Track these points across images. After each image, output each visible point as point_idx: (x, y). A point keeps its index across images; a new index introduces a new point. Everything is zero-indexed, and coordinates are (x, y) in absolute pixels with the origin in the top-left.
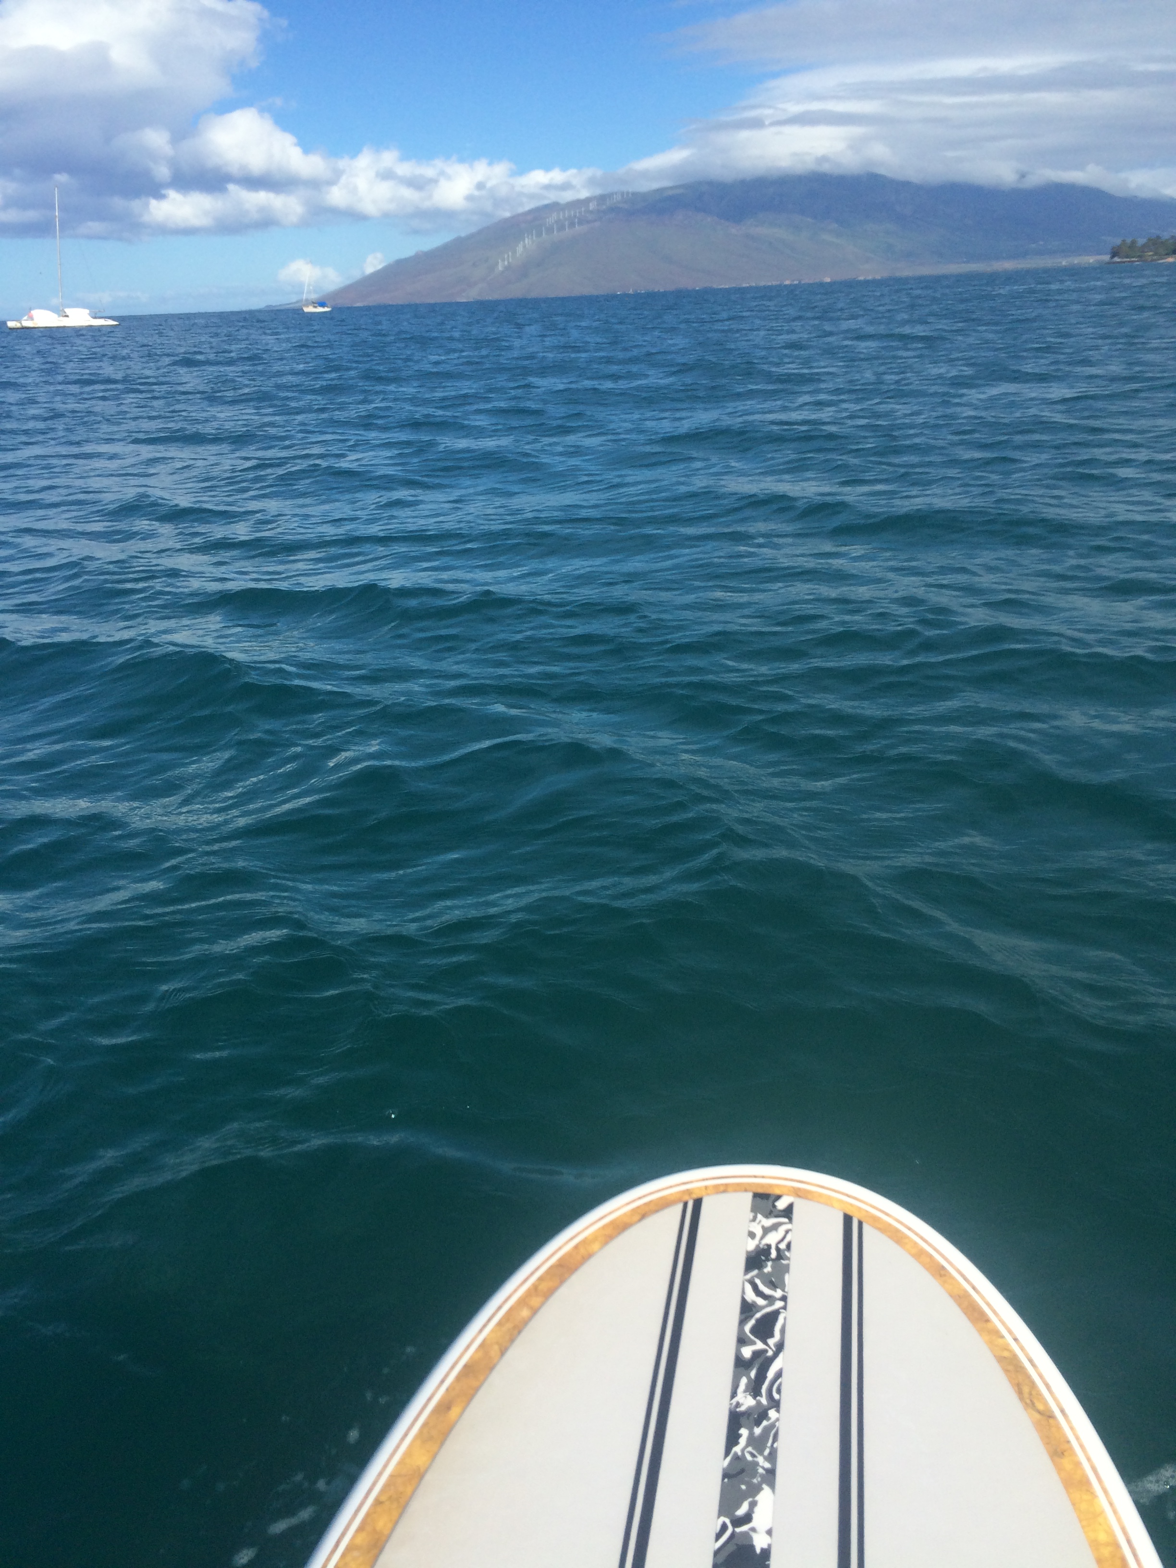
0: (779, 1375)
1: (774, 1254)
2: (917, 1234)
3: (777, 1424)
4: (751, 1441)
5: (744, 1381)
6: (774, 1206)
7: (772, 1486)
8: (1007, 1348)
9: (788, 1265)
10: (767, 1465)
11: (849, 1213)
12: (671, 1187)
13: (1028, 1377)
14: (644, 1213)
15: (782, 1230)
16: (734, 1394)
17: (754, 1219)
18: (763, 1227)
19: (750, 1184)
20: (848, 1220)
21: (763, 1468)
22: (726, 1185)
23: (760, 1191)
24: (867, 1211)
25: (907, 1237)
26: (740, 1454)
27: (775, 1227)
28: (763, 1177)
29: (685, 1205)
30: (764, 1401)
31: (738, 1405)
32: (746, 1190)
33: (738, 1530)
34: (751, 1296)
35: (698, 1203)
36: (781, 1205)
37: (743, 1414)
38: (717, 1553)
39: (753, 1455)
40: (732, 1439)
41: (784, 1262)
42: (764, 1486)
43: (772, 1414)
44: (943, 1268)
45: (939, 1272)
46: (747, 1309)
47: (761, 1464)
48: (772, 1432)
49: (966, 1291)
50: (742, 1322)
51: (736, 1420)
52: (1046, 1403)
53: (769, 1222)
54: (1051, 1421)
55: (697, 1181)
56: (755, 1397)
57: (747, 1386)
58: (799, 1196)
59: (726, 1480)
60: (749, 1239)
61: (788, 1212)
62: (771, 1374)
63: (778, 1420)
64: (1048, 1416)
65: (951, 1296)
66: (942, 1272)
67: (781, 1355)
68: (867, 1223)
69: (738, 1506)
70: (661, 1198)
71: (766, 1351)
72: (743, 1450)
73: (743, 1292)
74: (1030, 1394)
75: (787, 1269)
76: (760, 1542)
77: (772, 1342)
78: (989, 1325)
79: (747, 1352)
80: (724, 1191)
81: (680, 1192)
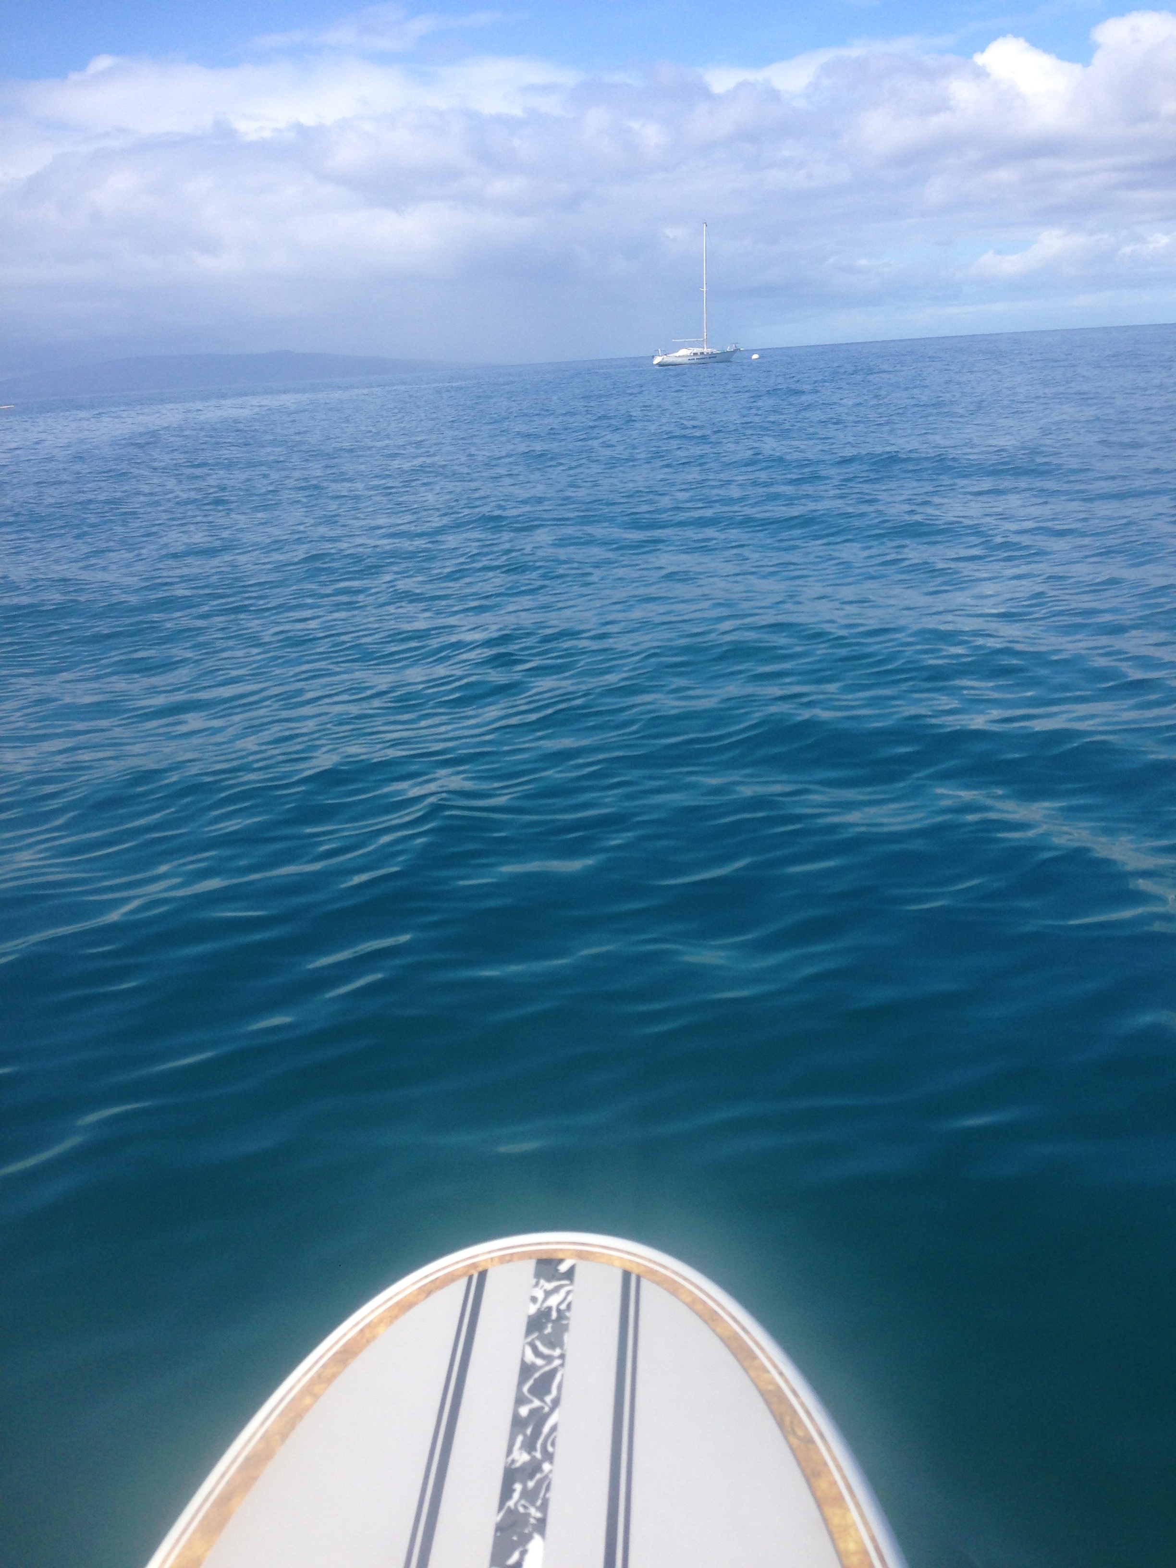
0: (554, 1429)
1: (554, 1315)
2: (692, 1283)
3: (550, 1476)
4: (525, 1494)
5: (520, 1439)
6: (557, 1270)
7: (542, 1533)
8: (772, 1382)
9: (567, 1325)
10: (539, 1515)
11: (629, 1269)
12: (455, 1264)
13: (790, 1406)
14: (427, 1291)
15: (563, 1293)
16: (510, 1451)
17: (537, 1284)
18: (545, 1291)
19: (535, 1252)
20: (627, 1275)
21: (535, 1518)
22: (512, 1255)
23: (544, 1257)
24: (645, 1266)
25: (683, 1287)
26: (513, 1507)
27: (556, 1290)
28: (547, 1244)
29: (471, 1278)
30: (538, 1455)
31: (513, 1461)
32: (531, 1258)
34: (530, 1357)
35: (483, 1275)
36: (563, 1268)
37: (516, 1469)
39: (525, 1507)
40: (506, 1493)
41: (564, 1322)
42: (535, 1535)
43: (546, 1467)
44: (716, 1312)
45: (711, 1317)
46: (526, 1370)
47: (533, 1515)
48: (545, 1483)
49: (735, 1333)
50: (521, 1383)
51: (511, 1476)
52: (806, 1429)
53: (549, 1286)
54: (811, 1447)
55: (484, 1253)
56: (529, 1453)
57: (523, 1443)
58: (581, 1258)
59: (498, 1534)
60: (531, 1304)
61: (570, 1274)
62: (546, 1429)
63: (551, 1471)
64: (809, 1442)
65: (719, 1337)
66: (714, 1317)
67: (557, 1410)
68: (645, 1277)
69: (510, 1555)
70: (446, 1275)
71: (542, 1408)
72: (516, 1504)
73: (523, 1355)
74: (792, 1422)
75: (566, 1328)
77: (548, 1399)
78: (756, 1362)
79: (524, 1411)
80: (509, 1261)
81: (465, 1267)
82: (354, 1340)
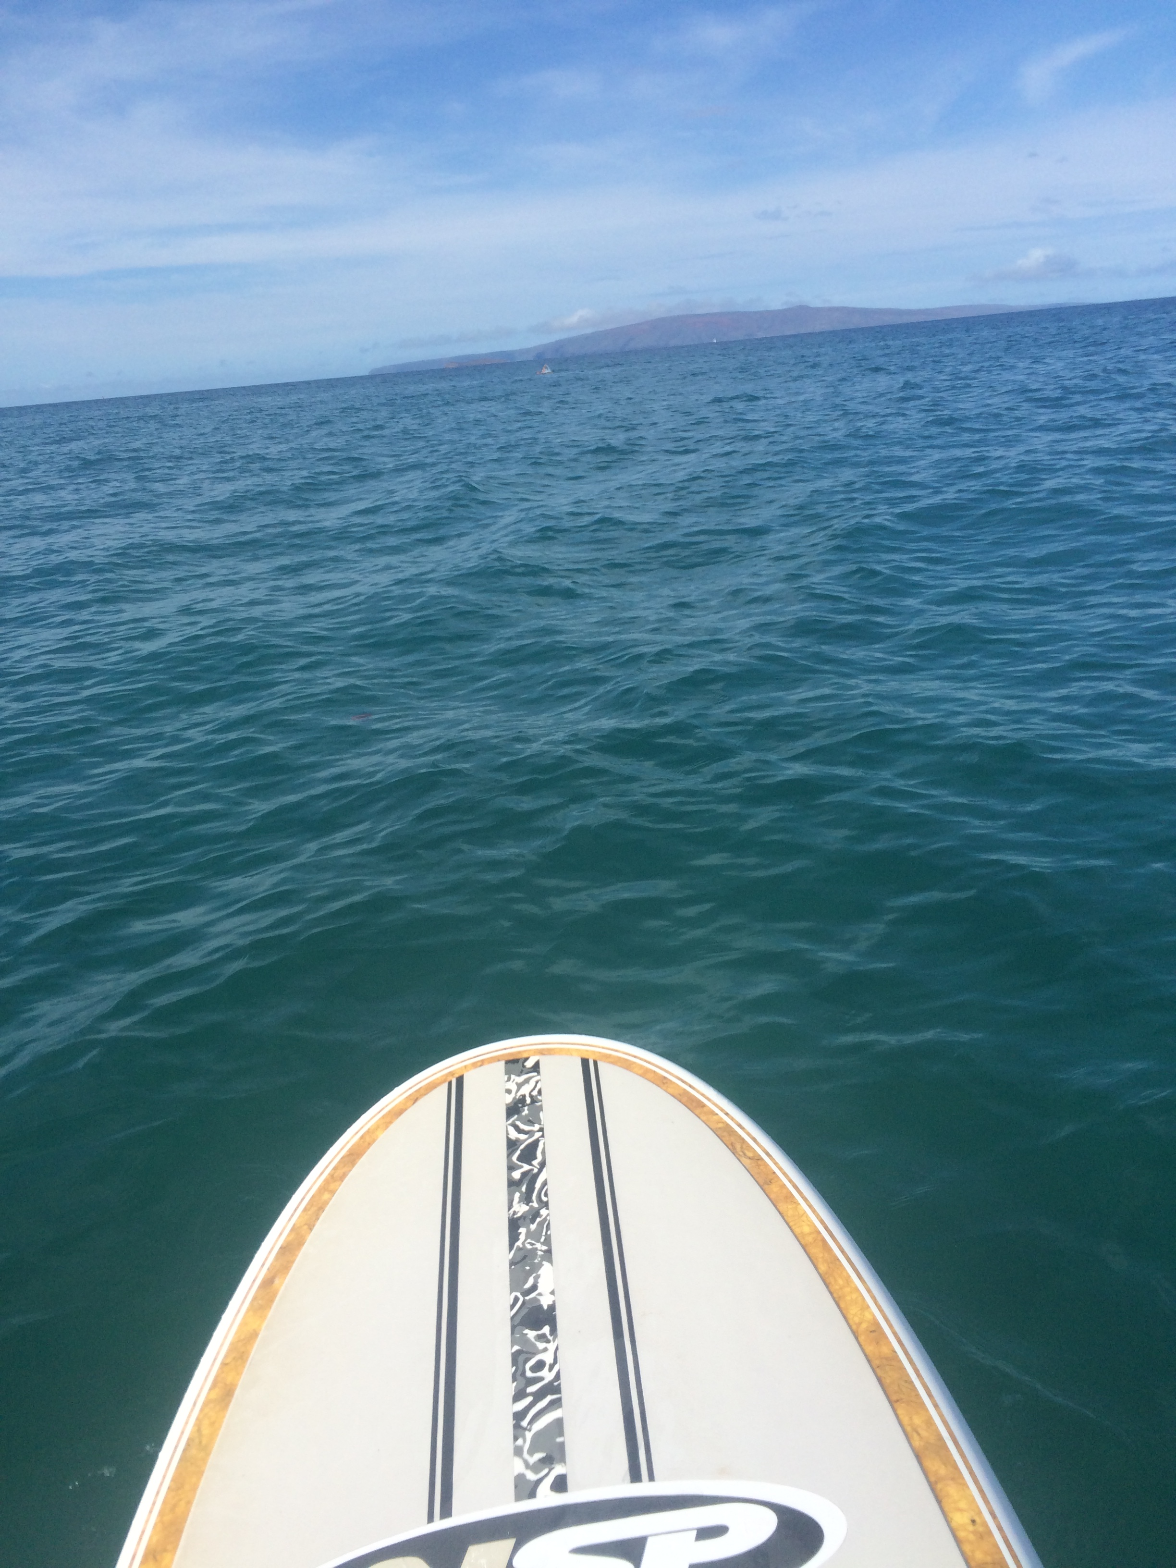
0: (545, 1184)
1: (528, 1100)
2: (641, 1059)
3: (548, 1218)
4: (529, 1235)
5: (517, 1195)
6: (524, 1066)
7: (550, 1260)
8: (721, 1121)
9: (541, 1106)
10: (544, 1248)
11: (586, 1057)
12: (436, 1074)
13: (740, 1137)
14: (415, 1098)
15: (532, 1083)
16: (510, 1208)
18: (517, 1084)
19: (502, 1055)
20: (585, 1062)
21: (541, 1250)
22: (482, 1061)
23: (511, 1058)
24: (599, 1053)
25: (634, 1063)
26: (521, 1246)
27: (527, 1081)
28: (512, 1048)
29: (450, 1084)
30: (535, 1205)
31: (515, 1213)
32: (499, 1061)
33: (528, 1298)
34: (514, 1135)
35: (460, 1080)
36: (529, 1064)
37: (519, 1218)
38: (513, 1317)
39: (532, 1244)
40: (513, 1238)
41: (538, 1104)
42: (544, 1263)
43: (544, 1212)
45: (662, 1082)
46: (512, 1145)
47: (539, 1248)
48: (545, 1224)
49: (684, 1090)
50: (510, 1155)
51: (515, 1224)
52: (753, 1150)
53: (521, 1079)
54: (760, 1163)
55: (458, 1063)
56: (527, 1204)
57: (520, 1197)
58: (543, 1054)
59: (513, 1267)
60: (507, 1095)
61: (536, 1068)
62: (538, 1185)
63: (548, 1215)
64: (757, 1159)
65: (673, 1096)
66: (665, 1081)
67: (545, 1170)
68: (600, 1060)
69: (526, 1281)
70: (429, 1084)
71: (532, 1170)
72: (523, 1243)
73: (508, 1134)
74: (742, 1148)
75: (541, 1108)
76: (546, 1302)
77: (535, 1163)
78: (705, 1109)
79: (517, 1175)
80: (482, 1065)
81: (443, 1076)
82: (357, 1145)
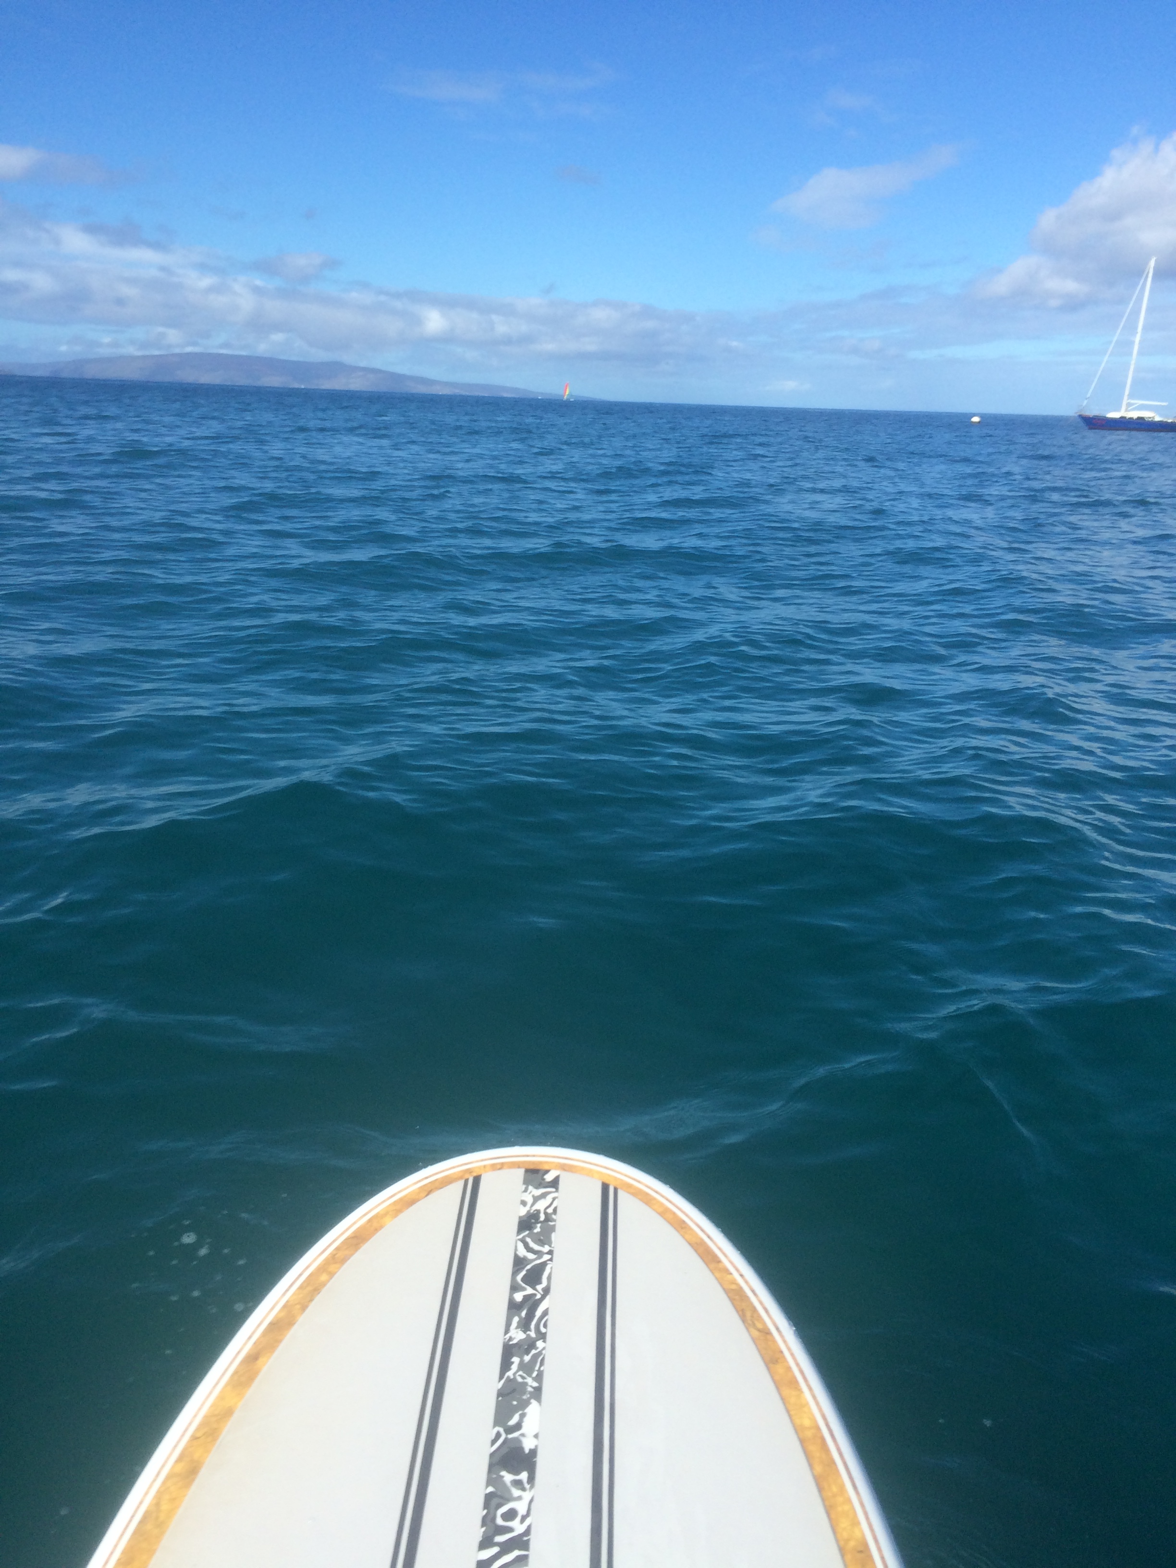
0: (545, 1313)
1: (542, 1217)
2: (663, 1196)
3: (543, 1352)
4: (522, 1366)
5: (516, 1320)
6: (543, 1179)
7: (538, 1399)
8: (734, 1282)
9: (554, 1225)
10: (535, 1384)
11: (607, 1182)
12: (454, 1168)
13: (751, 1304)
14: (429, 1190)
15: (549, 1198)
16: (507, 1331)
17: (526, 1191)
18: (533, 1196)
19: (523, 1162)
20: (605, 1188)
21: (531, 1386)
22: (502, 1164)
23: (532, 1167)
24: (622, 1180)
25: (654, 1199)
26: (512, 1377)
27: (544, 1196)
28: (534, 1156)
29: (466, 1182)
30: (533, 1334)
31: (511, 1339)
32: (519, 1167)
33: (510, 1436)
35: (477, 1180)
36: (549, 1177)
37: (514, 1345)
38: (492, 1455)
39: (523, 1378)
40: (505, 1365)
41: (552, 1223)
42: (532, 1401)
43: (540, 1344)
44: (684, 1222)
45: (680, 1226)
46: (519, 1263)
47: (530, 1384)
48: (540, 1359)
49: (702, 1240)
50: (515, 1273)
51: (509, 1351)
52: (764, 1324)
53: (538, 1192)
54: (769, 1337)
55: (477, 1161)
56: (525, 1332)
57: (518, 1322)
58: (564, 1170)
59: (500, 1398)
60: (522, 1206)
61: (555, 1183)
62: (538, 1313)
63: (544, 1349)
64: (766, 1332)
65: (690, 1244)
66: (683, 1226)
67: (548, 1297)
68: (621, 1189)
69: (511, 1417)
70: (446, 1177)
71: (535, 1295)
72: (514, 1374)
73: (516, 1250)
74: (752, 1316)
75: (553, 1229)
76: (528, 1444)
77: (539, 1287)
78: (720, 1265)
79: (519, 1297)
80: (500, 1169)
81: (462, 1171)
82: (363, 1228)
